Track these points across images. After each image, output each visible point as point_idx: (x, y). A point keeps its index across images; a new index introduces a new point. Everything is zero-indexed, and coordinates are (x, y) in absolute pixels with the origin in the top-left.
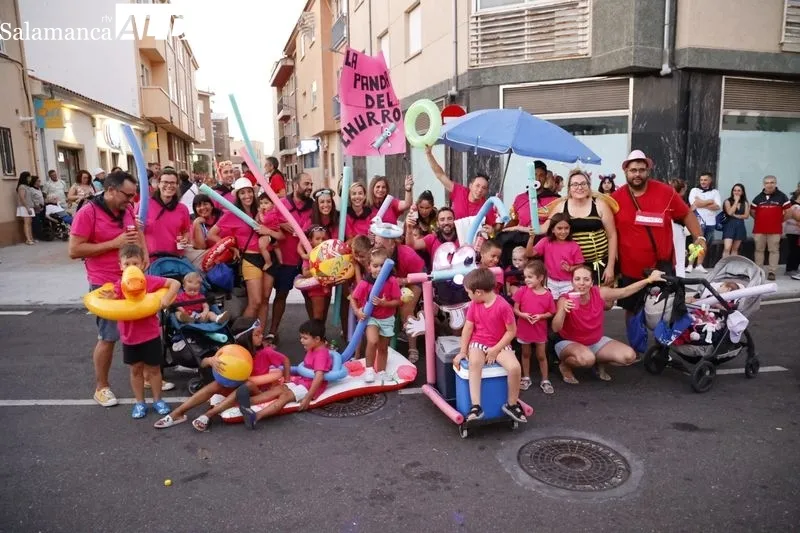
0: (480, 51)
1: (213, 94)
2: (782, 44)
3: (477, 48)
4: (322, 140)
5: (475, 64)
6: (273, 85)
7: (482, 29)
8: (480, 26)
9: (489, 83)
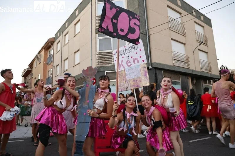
0: (99, 62)
2: (173, 64)
3: (98, 61)
5: (98, 65)
7: (100, 56)
8: (99, 55)
9: (102, 71)
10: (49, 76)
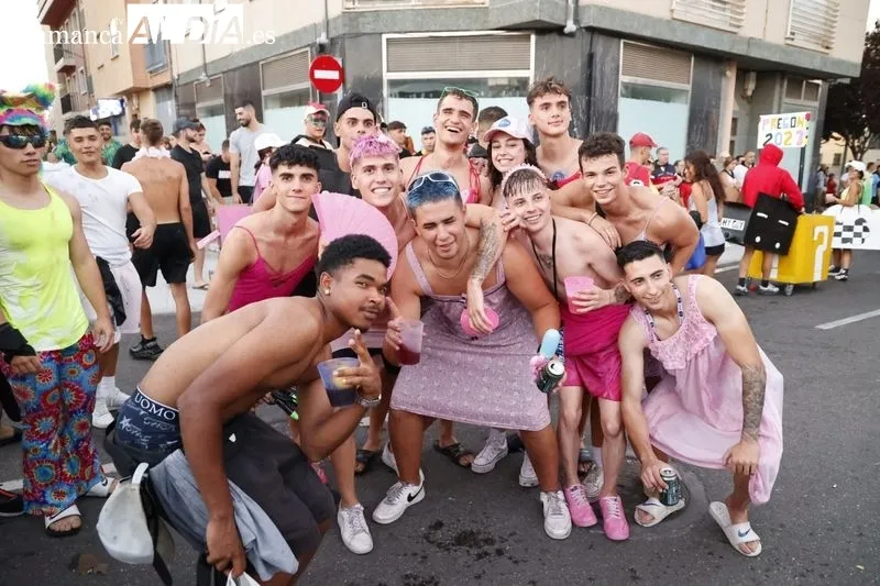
2: (672, 11)
5: (351, 6)
6: (43, 23)
9: (369, 30)
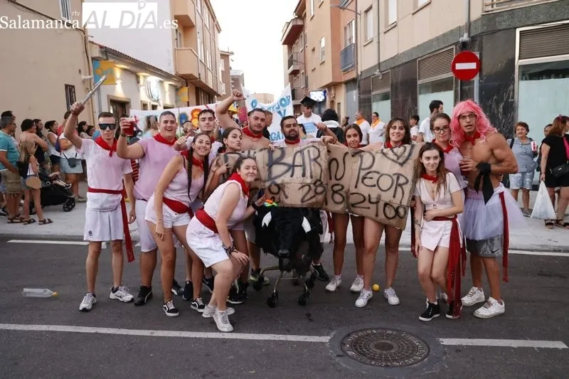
1: (232, 53)
4: (329, 91)
5: (490, 8)
6: (284, 44)
9: (504, 27)
10: (348, 44)
